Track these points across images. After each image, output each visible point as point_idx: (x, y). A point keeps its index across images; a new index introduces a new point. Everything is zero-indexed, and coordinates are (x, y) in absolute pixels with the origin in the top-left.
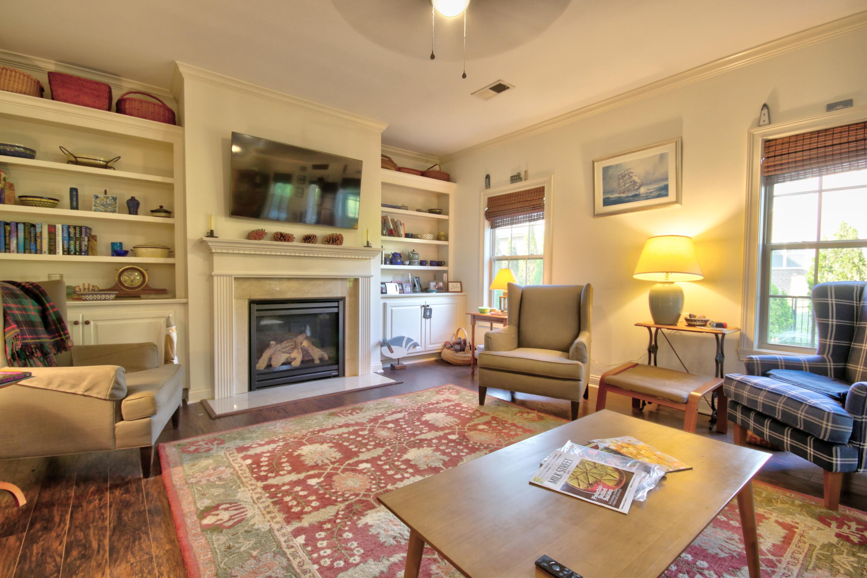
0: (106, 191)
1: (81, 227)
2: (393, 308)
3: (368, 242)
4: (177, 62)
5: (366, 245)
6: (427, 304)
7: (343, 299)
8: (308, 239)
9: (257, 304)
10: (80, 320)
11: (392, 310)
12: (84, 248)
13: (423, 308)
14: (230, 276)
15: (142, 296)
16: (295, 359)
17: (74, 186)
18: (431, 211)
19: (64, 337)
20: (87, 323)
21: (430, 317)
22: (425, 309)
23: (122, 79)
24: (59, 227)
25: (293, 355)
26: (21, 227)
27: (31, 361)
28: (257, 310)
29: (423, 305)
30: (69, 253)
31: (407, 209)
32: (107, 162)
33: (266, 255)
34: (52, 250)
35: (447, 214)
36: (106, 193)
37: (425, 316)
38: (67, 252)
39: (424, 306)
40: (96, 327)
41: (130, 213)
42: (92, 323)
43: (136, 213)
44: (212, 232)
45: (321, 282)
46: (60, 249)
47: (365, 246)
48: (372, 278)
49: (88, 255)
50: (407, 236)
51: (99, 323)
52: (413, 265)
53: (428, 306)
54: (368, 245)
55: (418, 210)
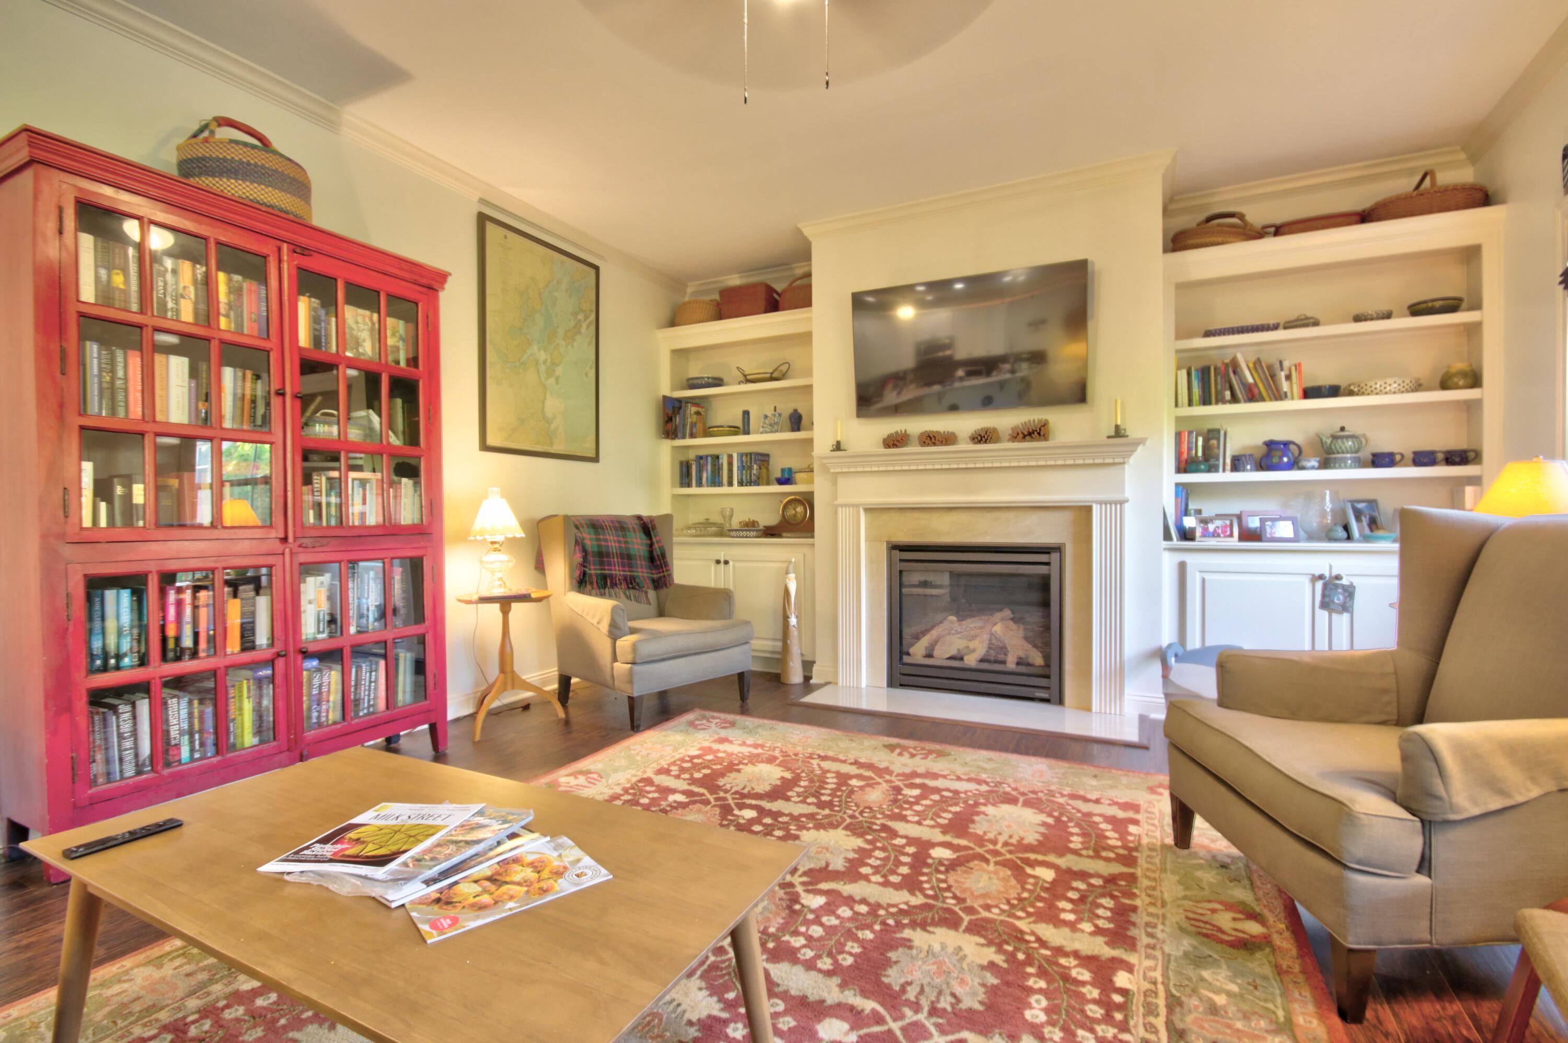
0: (775, 408)
1: (751, 454)
2: (1208, 577)
3: (1117, 427)
4: (799, 225)
5: (1113, 433)
6: (1334, 573)
7: (1058, 549)
8: (982, 437)
9: (901, 550)
10: (722, 560)
11: (1203, 581)
12: (753, 478)
13: (1319, 585)
14: (857, 506)
15: (784, 534)
16: (974, 651)
17: (746, 409)
18: (1416, 310)
19: (666, 573)
20: (726, 562)
21: (1346, 608)
22: (1325, 586)
23: (794, 265)
24: (735, 456)
25: (972, 645)
26: (709, 459)
27: (613, 592)
28: (901, 560)
29: (1317, 573)
30: (742, 485)
31: (1316, 323)
32: (772, 373)
33: (926, 470)
34: (730, 484)
35: (1476, 305)
36: (775, 410)
37: (1326, 604)
38: (741, 484)
39: (1321, 577)
40: (734, 567)
41: (793, 430)
42: (731, 563)
43: (798, 430)
44: (838, 443)
45: (1011, 515)
46: (735, 482)
47: (1109, 437)
48: (1126, 505)
49: (758, 485)
50: (1309, 393)
51: (737, 564)
52: (1335, 468)
53: (1338, 577)
54: (1118, 433)
55: (1358, 319)
